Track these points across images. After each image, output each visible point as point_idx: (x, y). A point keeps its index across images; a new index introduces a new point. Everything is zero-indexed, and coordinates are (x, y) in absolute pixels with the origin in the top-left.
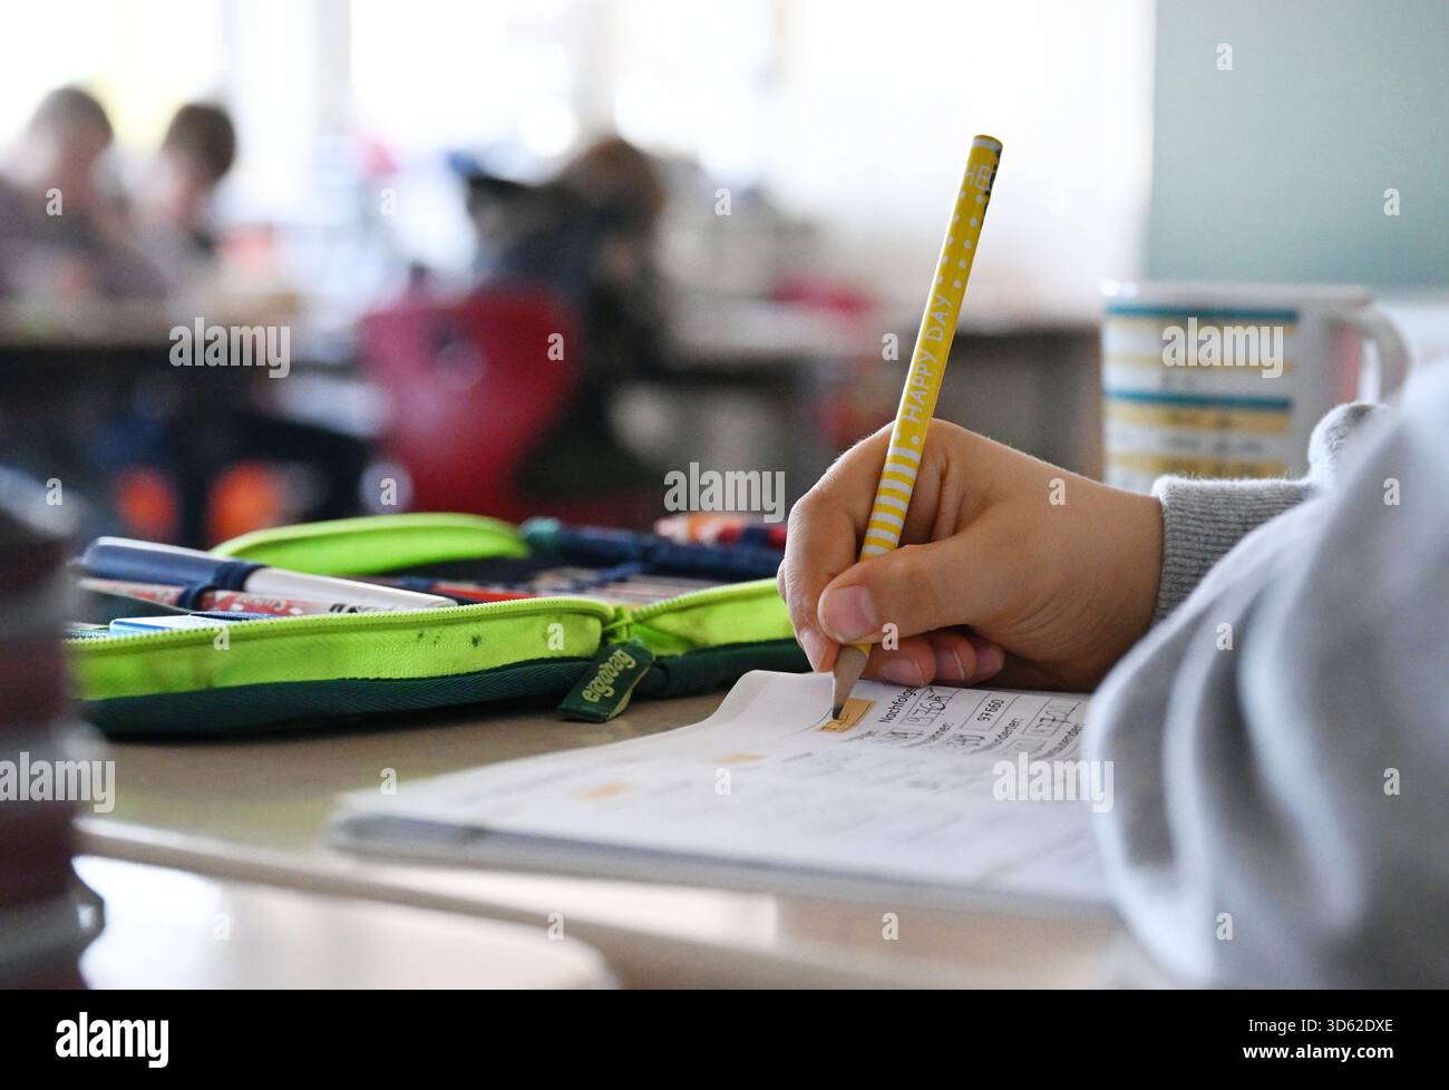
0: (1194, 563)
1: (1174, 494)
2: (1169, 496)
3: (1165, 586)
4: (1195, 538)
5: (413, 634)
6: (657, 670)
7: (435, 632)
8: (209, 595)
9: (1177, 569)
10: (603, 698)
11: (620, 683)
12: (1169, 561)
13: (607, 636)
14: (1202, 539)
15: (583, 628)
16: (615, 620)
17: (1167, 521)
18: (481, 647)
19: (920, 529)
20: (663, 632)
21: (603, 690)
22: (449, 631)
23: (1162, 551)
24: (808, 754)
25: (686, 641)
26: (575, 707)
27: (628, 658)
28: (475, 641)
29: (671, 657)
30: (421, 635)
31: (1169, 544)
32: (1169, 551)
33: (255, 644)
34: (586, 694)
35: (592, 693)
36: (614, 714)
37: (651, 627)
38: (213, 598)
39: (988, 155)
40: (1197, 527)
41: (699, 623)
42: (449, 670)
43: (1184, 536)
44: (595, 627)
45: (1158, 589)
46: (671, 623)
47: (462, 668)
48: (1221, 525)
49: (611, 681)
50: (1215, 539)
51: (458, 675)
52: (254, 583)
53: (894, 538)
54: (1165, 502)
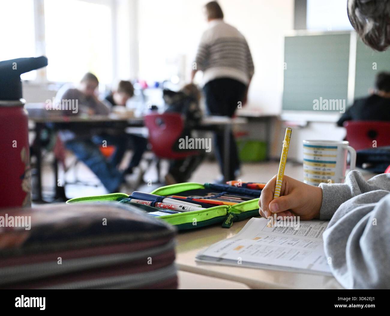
0: (328, 199)
1: (324, 187)
3: (323, 203)
4: (328, 195)
5: (197, 214)
6: (236, 217)
7: (201, 214)
9: (325, 200)
10: (229, 223)
11: (231, 221)
12: (323, 199)
13: (227, 210)
14: (329, 195)
15: (224, 211)
16: (228, 208)
17: (323, 192)
18: (208, 216)
19: (283, 194)
20: (236, 209)
21: (228, 222)
22: (204, 213)
23: (322, 196)
25: (240, 211)
26: (224, 226)
27: (232, 216)
28: (207, 214)
29: (238, 214)
30: (199, 215)
31: (323, 196)
32: (323, 197)
34: (226, 223)
35: (227, 222)
36: (231, 226)
37: (235, 209)
41: (242, 208)
42: (203, 220)
43: (326, 194)
44: (225, 209)
46: (237, 208)
47: (205, 219)
49: (230, 220)
50: (331, 195)
51: (205, 221)
52: (164, 201)
53: (279, 195)
54: (322, 188)
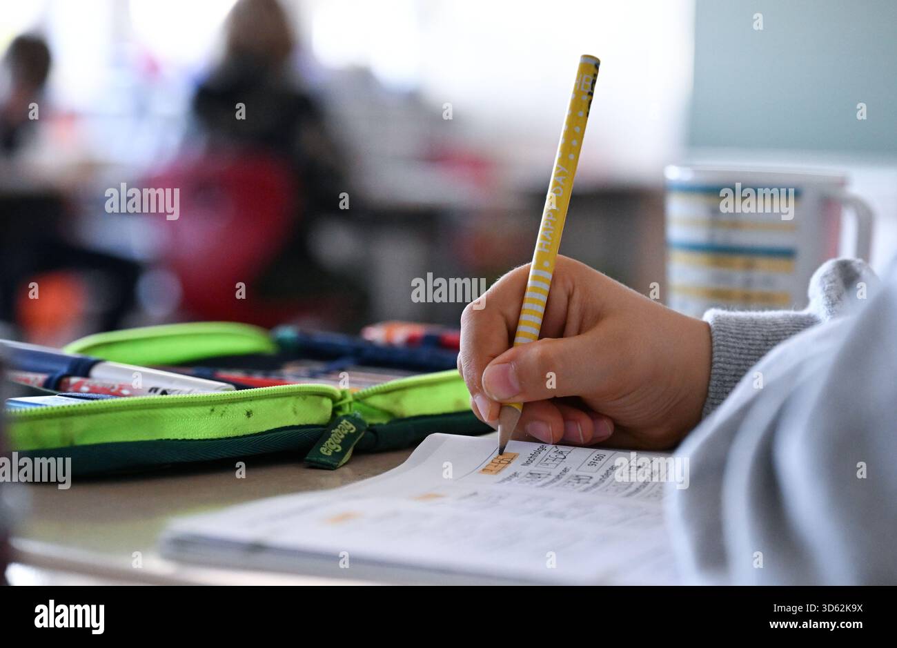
0: (732, 367)
1: (718, 320)
2: (715, 322)
3: (713, 383)
4: (733, 350)
5: (208, 409)
6: (371, 434)
7: (222, 408)
8: (65, 380)
9: (721, 372)
10: (334, 452)
11: (345, 443)
12: (716, 366)
13: (336, 409)
14: (738, 351)
15: (320, 405)
16: (341, 399)
17: (714, 339)
18: (252, 418)
20: (373, 407)
21: (334, 447)
22: (231, 408)
24: (475, 494)
25: (388, 413)
26: (315, 459)
27: (351, 426)
28: (249, 414)
29: (379, 425)
30: (213, 410)
31: (716, 354)
32: (716, 359)
33: (102, 416)
34: (323, 450)
35: (329, 447)
36: (341, 464)
37: (366, 404)
38: (69, 383)
39: (590, 68)
40: (734, 342)
41: (397, 402)
42: (231, 433)
43: (725, 348)
44: (328, 403)
45: (708, 385)
46: (378, 401)
47: (240, 433)
48: (751, 342)
49: (340, 441)
50: (746, 351)
51: (237, 437)
52: (97, 372)
53: (536, 332)
54: (713, 326)
